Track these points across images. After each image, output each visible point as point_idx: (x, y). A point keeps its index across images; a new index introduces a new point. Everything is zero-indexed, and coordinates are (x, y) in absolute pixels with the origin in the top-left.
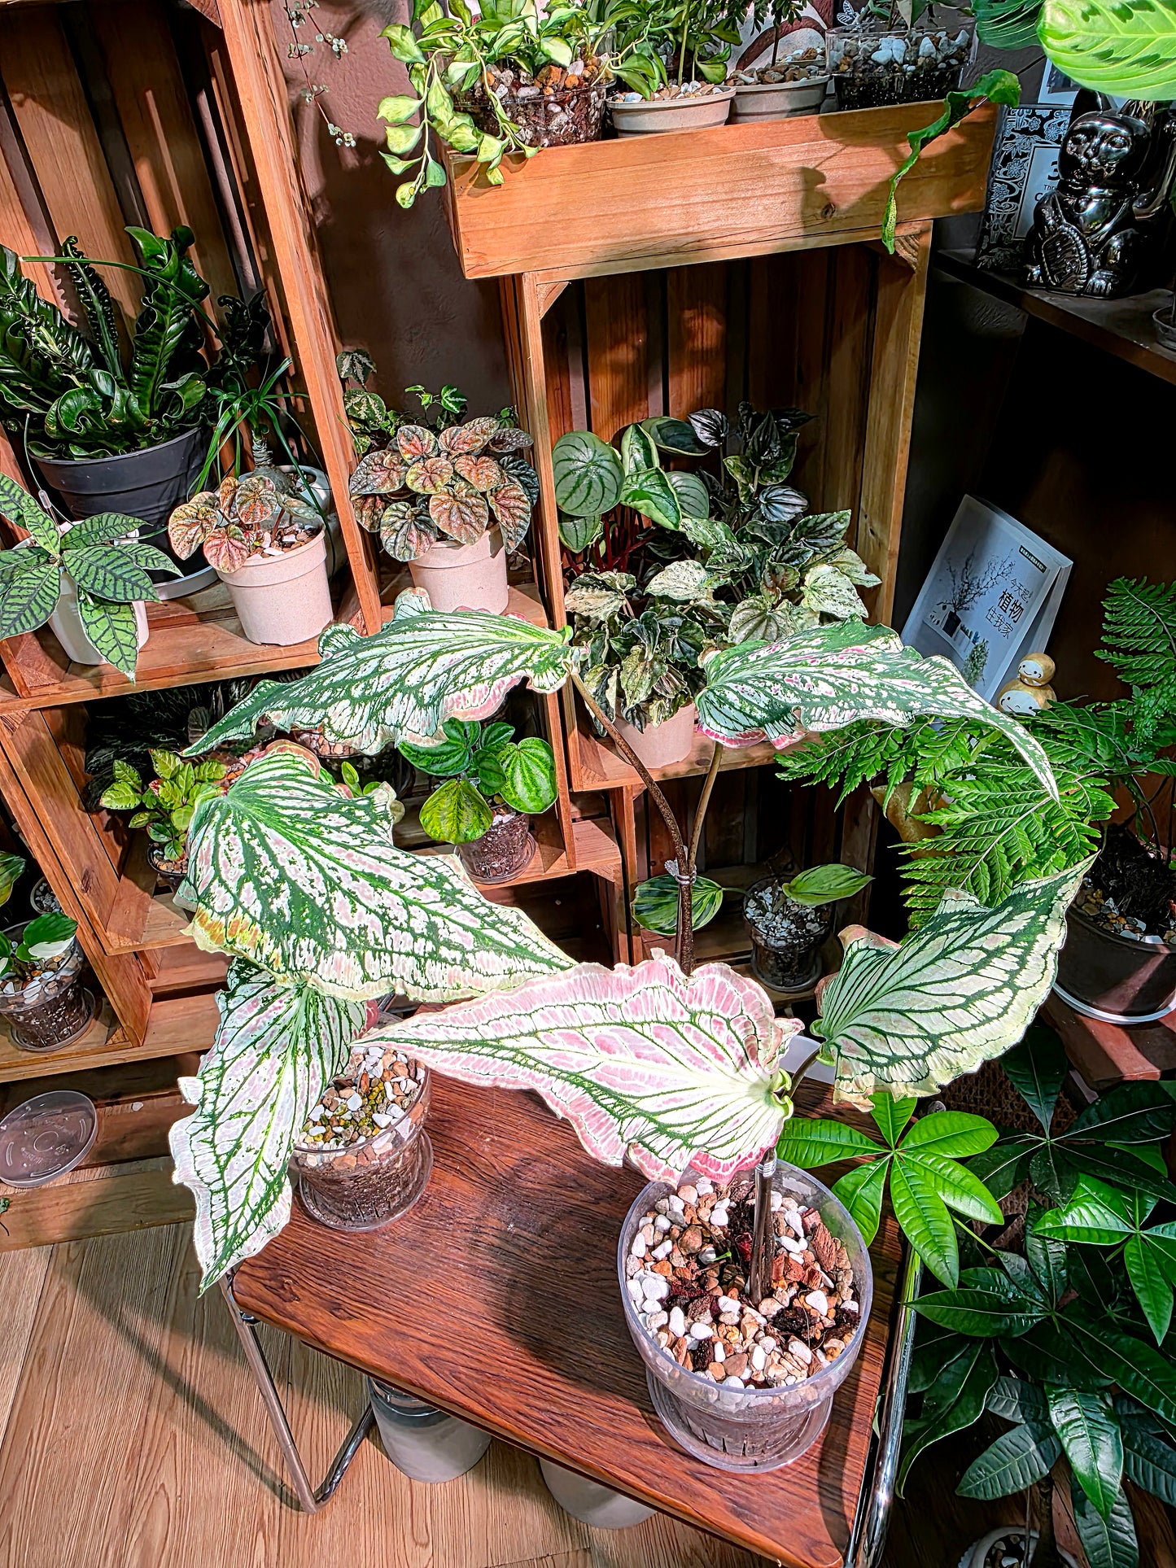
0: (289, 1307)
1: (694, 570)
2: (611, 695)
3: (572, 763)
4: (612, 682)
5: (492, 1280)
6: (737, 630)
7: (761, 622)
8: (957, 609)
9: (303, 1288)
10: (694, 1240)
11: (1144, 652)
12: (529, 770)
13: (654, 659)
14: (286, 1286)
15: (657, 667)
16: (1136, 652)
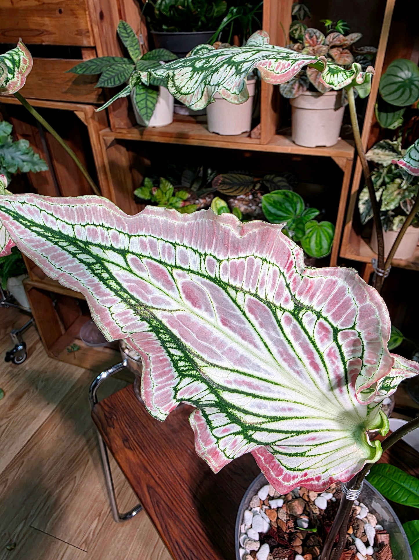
3: (344, 240)
4: (378, 194)
9: (118, 424)
12: (320, 237)
13: (407, 189)
15: (407, 193)
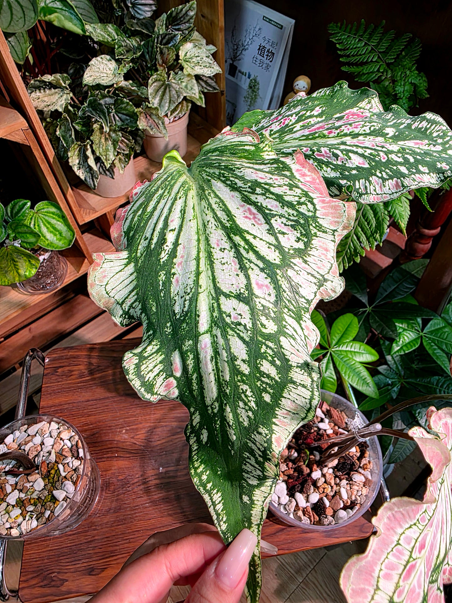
0: (64, 589)
1: (107, 62)
2: (91, 162)
3: (74, 209)
4: (89, 153)
6: (154, 98)
7: (165, 89)
8: (233, 61)
9: (66, 573)
11: (366, 63)
12: (49, 223)
13: (110, 130)
14: (54, 579)
15: (113, 135)
16: (363, 64)
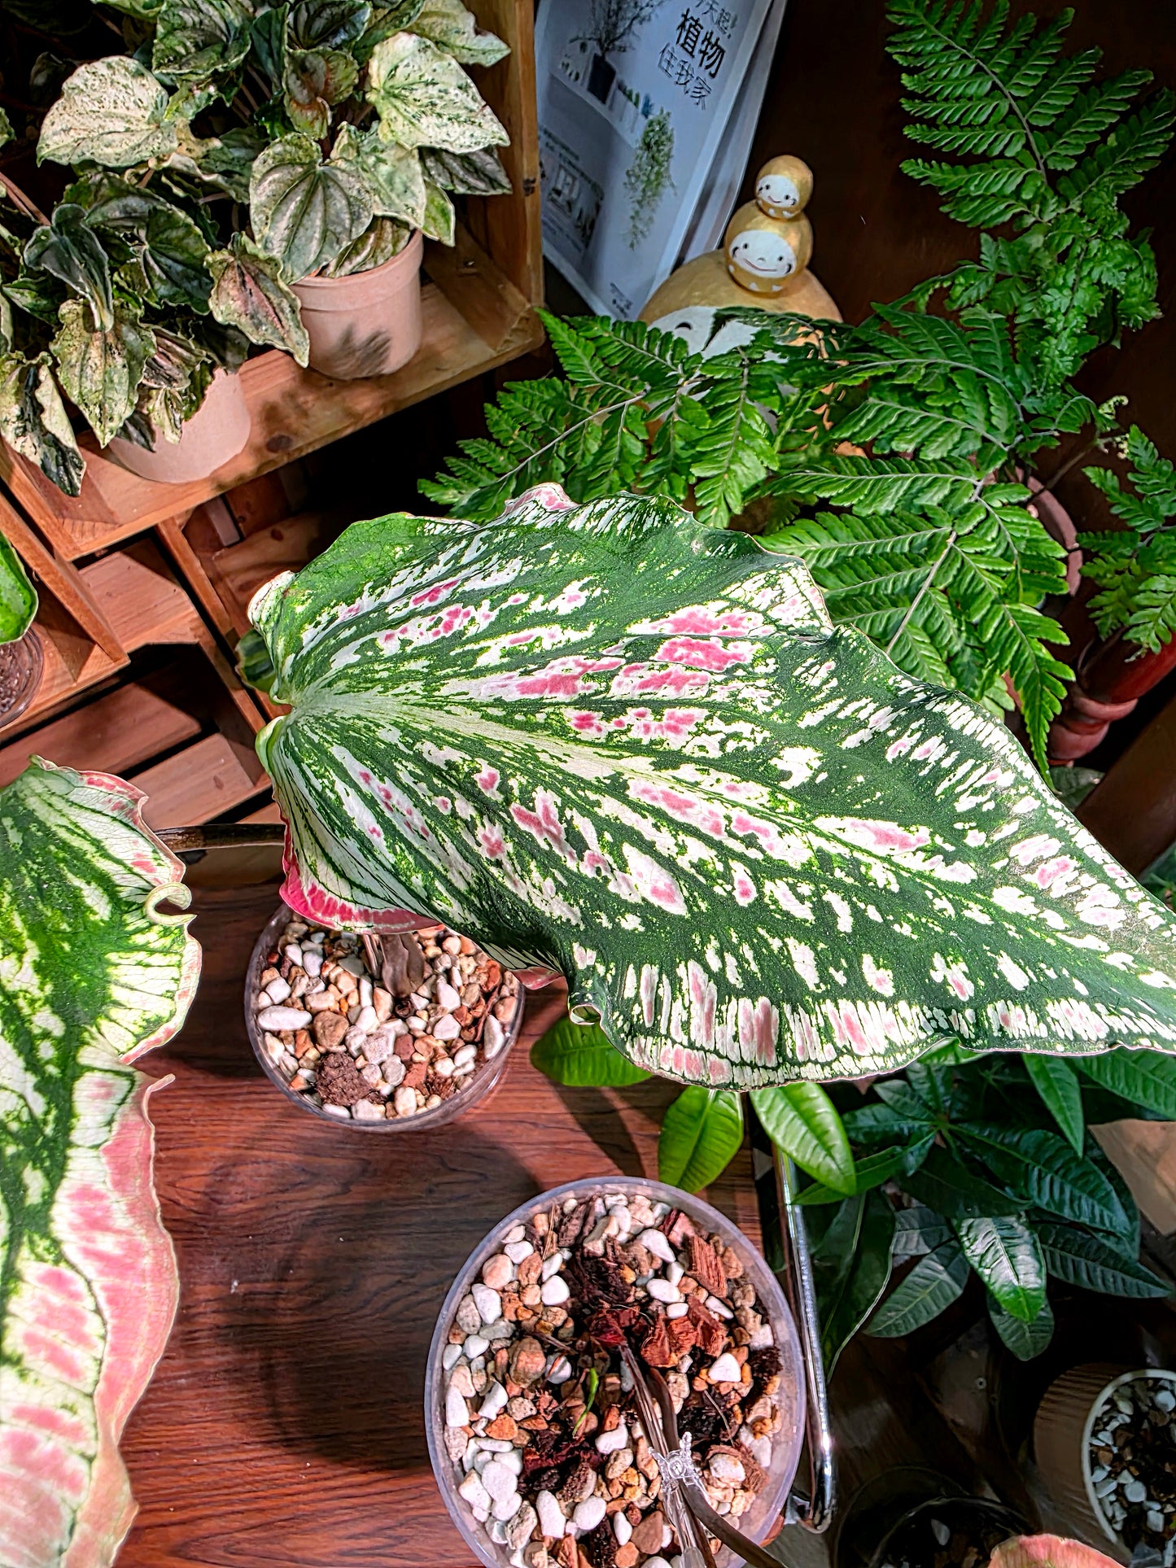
1: (129, 81)
2: (56, 421)
3: (40, 522)
4: (46, 393)
5: (238, 1381)
6: (270, 221)
7: (311, 194)
8: (605, 50)
10: (532, 1361)
11: (985, 158)
13: (119, 320)
15: (131, 337)
16: (970, 160)
